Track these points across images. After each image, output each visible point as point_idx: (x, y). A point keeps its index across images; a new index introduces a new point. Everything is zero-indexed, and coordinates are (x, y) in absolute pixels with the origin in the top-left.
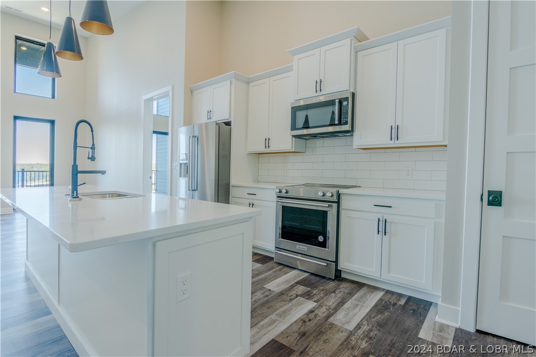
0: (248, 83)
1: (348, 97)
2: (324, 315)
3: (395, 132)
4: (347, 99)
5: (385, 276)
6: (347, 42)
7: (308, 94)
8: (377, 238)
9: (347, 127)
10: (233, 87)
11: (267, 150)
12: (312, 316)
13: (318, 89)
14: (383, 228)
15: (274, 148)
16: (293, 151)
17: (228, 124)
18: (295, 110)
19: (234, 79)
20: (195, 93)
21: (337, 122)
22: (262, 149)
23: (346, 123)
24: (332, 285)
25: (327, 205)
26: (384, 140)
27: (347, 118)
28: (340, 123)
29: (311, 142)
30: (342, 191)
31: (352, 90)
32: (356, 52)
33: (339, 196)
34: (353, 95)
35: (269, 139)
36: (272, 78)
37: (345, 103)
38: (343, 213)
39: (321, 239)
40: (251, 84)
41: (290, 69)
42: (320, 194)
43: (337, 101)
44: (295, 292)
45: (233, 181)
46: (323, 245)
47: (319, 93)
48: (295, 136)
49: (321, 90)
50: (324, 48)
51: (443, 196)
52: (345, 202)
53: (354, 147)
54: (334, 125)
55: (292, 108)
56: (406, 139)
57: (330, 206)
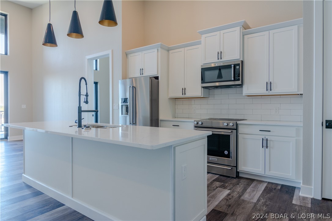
0: (168, 51)
1: (239, 64)
2: (237, 196)
3: (269, 86)
4: (238, 65)
5: (268, 173)
6: (238, 29)
7: (213, 61)
8: (262, 150)
9: (239, 82)
10: (159, 53)
11: (184, 96)
12: (230, 197)
13: (219, 57)
14: (265, 144)
15: (188, 94)
16: (202, 97)
17: (157, 78)
18: (204, 70)
19: (160, 48)
20: (129, 56)
21: (233, 79)
22: (180, 95)
23: (239, 80)
24: (235, 181)
25: (230, 131)
26: (262, 90)
27: (239, 76)
28: (235, 80)
29: (212, 91)
30: (238, 122)
31: (241, 59)
32: (243, 36)
33: (237, 124)
34: (242, 62)
35: (185, 89)
36: (186, 48)
37: (238, 67)
38: (240, 136)
39: (226, 152)
40: (171, 52)
41: (199, 43)
42: (225, 124)
43: (233, 66)
44: (215, 185)
45: (161, 117)
46: (228, 156)
47: (220, 60)
48: (203, 87)
49: (221, 58)
50: (222, 32)
52: (241, 129)
53: (244, 95)
54: (231, 81)
55: (202, 69)
56: (276, 90)
57: (232, 132)
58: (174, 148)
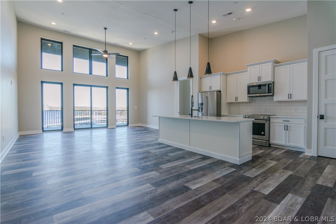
0: (226, 75)
3: (290, 96)
4: (271, 84)
5: (288, 144)
6: (271, 63)
7: (255, 82)
8: (284, 132)
9: (271, 94)
10: (222, 77)
11: (236, 101)
13: (259, 80)
14: (286, 128)
15: (239, 101)
16: (248, 102)
17: (220, 91)
18: (249, 87)
19: (222, 75)
21: (267, 92)
22: (234, 101)
23: (271, 92)
24: (268, 148)
26: (286, 98)
28: (268, 93)
29: (254, 99)
30: (270, 116)
31: (273, 81)
32: (274, 67)
33: (269, 118)
34: (273, 82)
35: (237, 98)
36: (238, 74)
37: (270, 85)
38: (271, 124)
39: (263, 133)
40: (228, 76)
41: (247, 71)
42: (262, 118)
43: (267, 85)
44: (256, 149)
46: (264, 135)
48: (249, 97)
50: (261, 65)
51: (306, 117)
52: (272, 120)
53: (274, 101)
54: (266, 93)
55: (248, 86)
56: (294, 98)
57: (266, 122)
58: (240, 123)
